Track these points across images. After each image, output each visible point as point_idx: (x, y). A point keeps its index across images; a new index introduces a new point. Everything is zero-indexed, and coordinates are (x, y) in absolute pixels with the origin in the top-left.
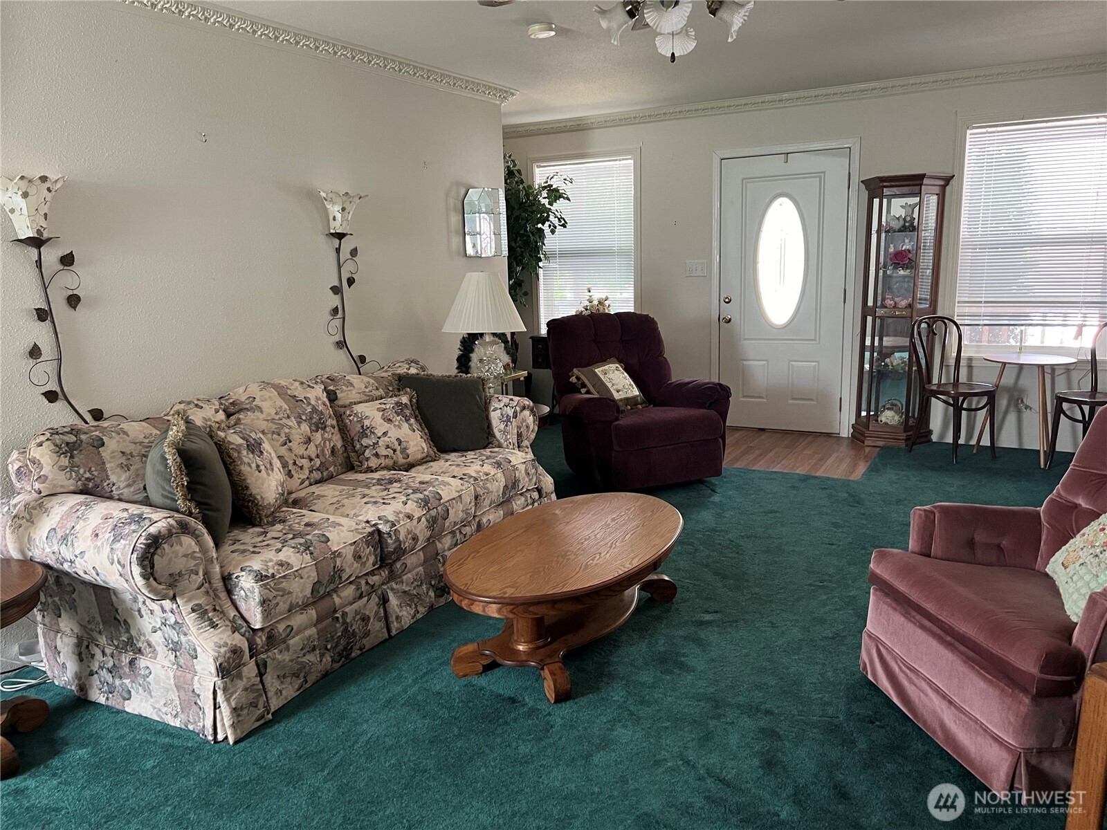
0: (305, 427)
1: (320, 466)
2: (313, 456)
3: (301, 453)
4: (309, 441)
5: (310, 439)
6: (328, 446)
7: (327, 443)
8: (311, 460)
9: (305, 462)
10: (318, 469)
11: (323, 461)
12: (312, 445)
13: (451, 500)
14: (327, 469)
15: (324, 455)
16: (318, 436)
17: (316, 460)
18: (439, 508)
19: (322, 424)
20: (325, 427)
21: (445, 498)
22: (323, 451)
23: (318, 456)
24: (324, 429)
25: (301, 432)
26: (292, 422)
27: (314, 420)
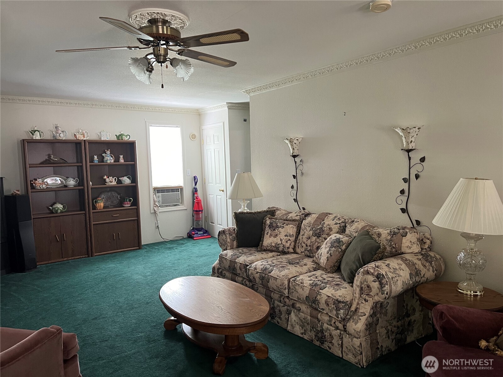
0: (311, 232)
1: (309, 250)
2: (308, 245)
3: (304, 241)
4: (309, 238)
5: (310, 238)
6: (316, 245)
7: (317, 243)
8: (307, 246)
9: (304, 245)
10: (308, 251)
11: (312, 249)
12: (309, 241)
13: (272, 276)
14: (313, 253)
15: (313, 247)
16: (314, 238)
17: (309, 247)
18: (266, 275)
19: (319, 235)
20: (320, 237)
21: (272, 274)
22: (313, 245)
23: (310, 246)
24: (318, 237)
25: (308, 234)
26: (308, 229)
27: (317, 232)
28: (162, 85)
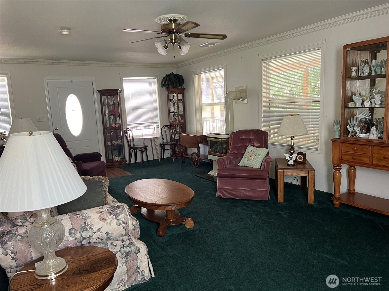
28: (174, 56)
